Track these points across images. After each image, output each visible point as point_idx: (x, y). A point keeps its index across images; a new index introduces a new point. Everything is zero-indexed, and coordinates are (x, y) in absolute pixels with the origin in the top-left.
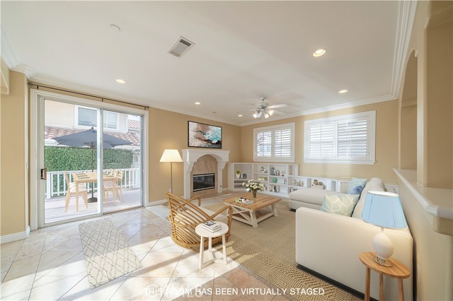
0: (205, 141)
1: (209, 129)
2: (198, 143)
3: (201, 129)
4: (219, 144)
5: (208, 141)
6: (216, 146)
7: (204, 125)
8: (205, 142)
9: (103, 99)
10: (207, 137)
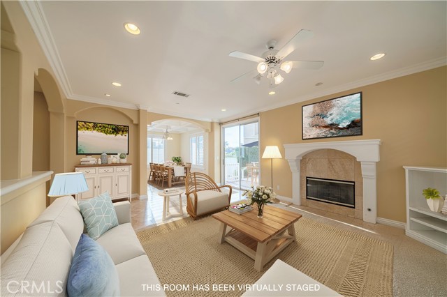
0: (326, 127)
1: (331, 107)
2: (315, 132)
3: (318, 111)
4: (355, 128)
5: (331, 126)
6: (349, 132)
7: (324, 103)
8: (325, 130)
9: (238, 119)
10: (328, 121)
